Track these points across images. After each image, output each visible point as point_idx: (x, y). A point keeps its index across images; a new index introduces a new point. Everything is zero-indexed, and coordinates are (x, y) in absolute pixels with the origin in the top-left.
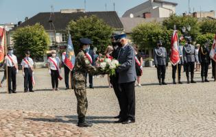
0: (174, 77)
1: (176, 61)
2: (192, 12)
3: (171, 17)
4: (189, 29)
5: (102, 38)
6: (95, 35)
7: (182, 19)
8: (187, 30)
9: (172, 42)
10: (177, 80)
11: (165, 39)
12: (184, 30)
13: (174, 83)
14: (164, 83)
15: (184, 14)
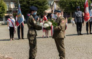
0: (87, 30)
1: (87, 19)
5: (40, 5)
6: (36, 3)
9: (85, 7)
10: (89, 32)
11: (80, 5)
13: (88, 34)
14: (81, 34)
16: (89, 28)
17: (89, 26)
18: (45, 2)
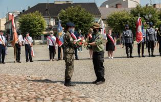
0: (139, 52)
2: (153, 4)
3: (137, 7)
4: (151, 16)
5: (85, 22)
6: (80, 21)
7: (145, 9)
8: (149, 17)
9: (137, 25)
11: (132, 24)
12: (147, 17)
13: (139, 57)
15: (146, 5)
16: (141, 50)
17: (141, 48)
18: (91, 19)
